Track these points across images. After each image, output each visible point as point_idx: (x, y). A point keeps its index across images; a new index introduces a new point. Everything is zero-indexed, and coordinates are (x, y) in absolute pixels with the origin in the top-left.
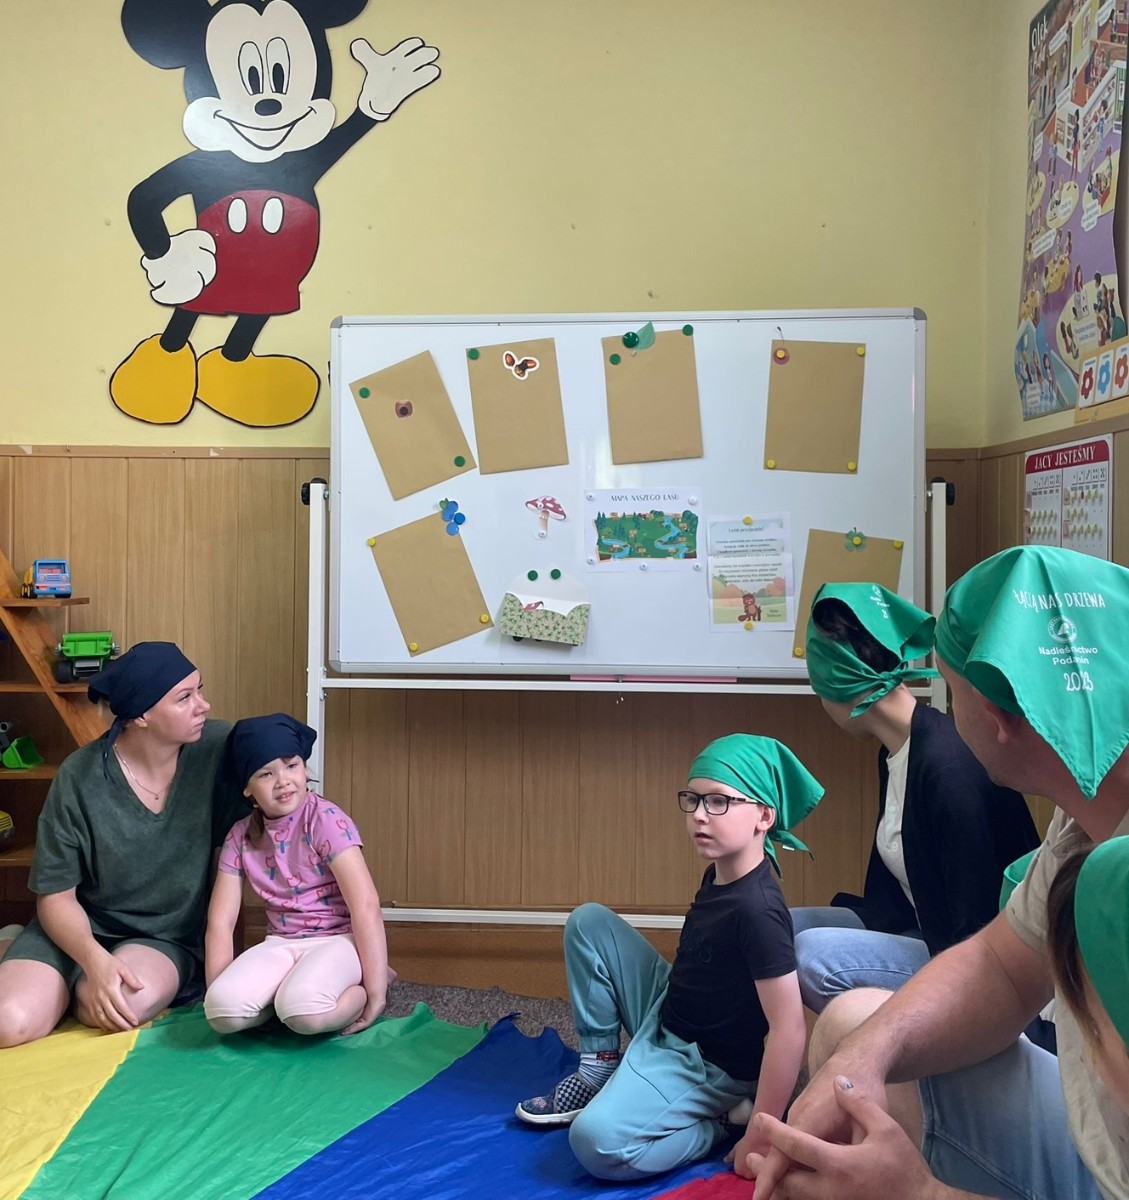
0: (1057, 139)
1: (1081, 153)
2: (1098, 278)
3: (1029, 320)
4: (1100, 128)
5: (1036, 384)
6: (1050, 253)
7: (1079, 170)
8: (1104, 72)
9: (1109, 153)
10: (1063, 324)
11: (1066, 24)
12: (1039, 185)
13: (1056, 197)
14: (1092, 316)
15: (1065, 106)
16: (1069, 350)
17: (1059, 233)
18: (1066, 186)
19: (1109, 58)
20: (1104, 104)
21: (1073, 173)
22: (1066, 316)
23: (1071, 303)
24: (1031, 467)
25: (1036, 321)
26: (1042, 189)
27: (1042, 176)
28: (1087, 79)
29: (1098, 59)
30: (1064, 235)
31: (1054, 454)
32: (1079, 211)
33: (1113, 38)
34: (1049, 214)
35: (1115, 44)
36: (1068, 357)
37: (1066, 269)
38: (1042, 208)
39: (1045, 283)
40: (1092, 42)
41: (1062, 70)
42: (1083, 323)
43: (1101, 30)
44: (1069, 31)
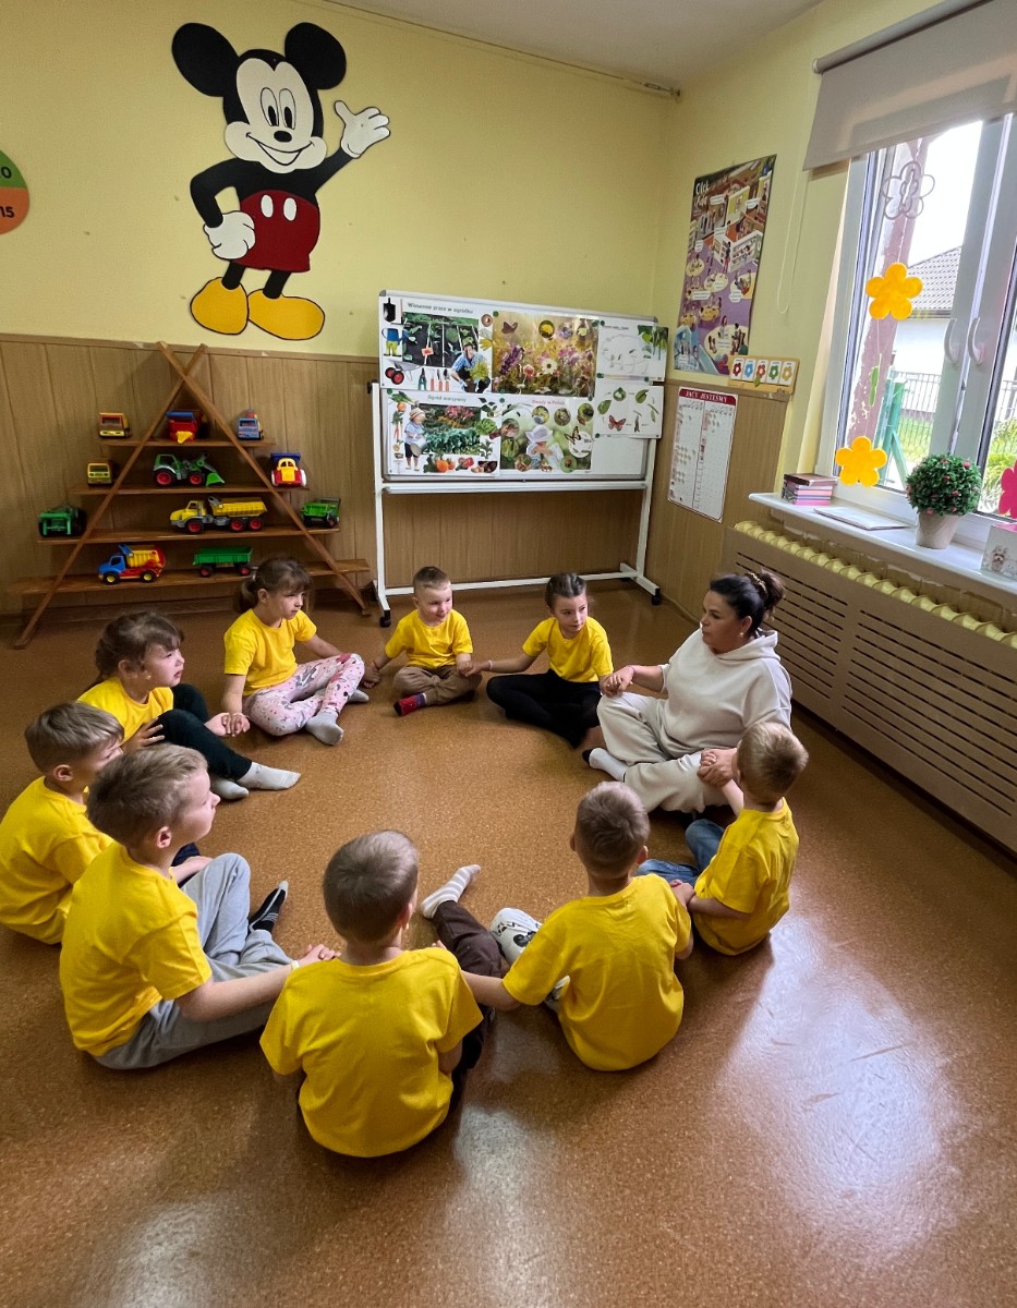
0: (713, 248)
1: (730, 264)
2: (737, 326)
3: (688, 327)
4: (744, 257)
5: (685, 355)
6: (706, 302)
7: (729, 270)
8: (749, 233)
9: (749, 271)
10: (710, 338)
11: (724, 195)
12: (699, 266)
13: (712, 276)
14: (730, 340)
15: (721, 235)
16: (711, 348)
17: (713, 294)
18: (719, 275)
19: (753, 227)
20: (748, 248)
21: (725, 271)
22: (714, 334)
23: (718, 329)
24: (683, 393)
25: (692, 329)
26: (701, 269)
27: (701, 262)
28: (738, 230)
29: (745, 224)
30: (717, 297)
31: (700, 393)
32: (727, 290)
33: (756, 218)
34: (706, 283)
35: (757, 222)
36: (711, 352)
37: (717, 313)
38: (701, 278)
39: (701, 314)
40: (742, 214)
41: (720, 216)
42: (722, 341)
43: (748, 211)
44: (727, 198)
